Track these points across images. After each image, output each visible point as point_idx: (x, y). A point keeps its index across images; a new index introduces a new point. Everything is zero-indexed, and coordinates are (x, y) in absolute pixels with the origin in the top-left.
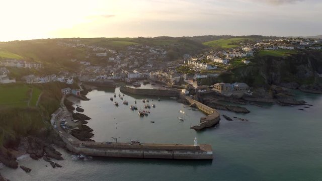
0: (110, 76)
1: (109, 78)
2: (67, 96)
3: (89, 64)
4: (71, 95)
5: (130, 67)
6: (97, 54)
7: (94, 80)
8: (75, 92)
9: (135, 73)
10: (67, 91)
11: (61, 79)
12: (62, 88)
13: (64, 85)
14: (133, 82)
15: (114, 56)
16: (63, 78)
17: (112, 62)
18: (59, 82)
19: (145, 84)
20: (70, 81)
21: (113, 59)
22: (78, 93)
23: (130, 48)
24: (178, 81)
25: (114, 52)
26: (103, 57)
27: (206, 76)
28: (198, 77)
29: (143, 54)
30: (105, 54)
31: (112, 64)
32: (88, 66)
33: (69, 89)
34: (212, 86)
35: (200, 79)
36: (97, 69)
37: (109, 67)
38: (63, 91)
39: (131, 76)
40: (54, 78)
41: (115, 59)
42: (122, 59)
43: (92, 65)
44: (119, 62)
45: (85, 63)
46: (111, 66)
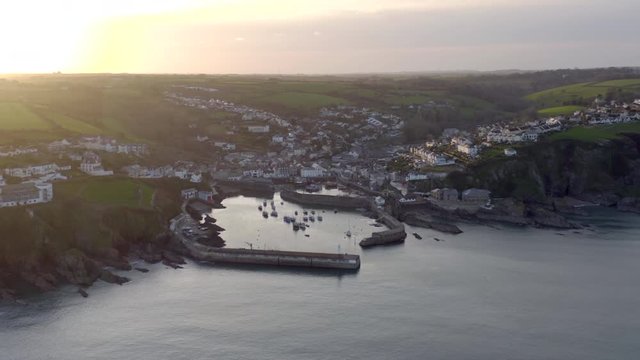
0: (269, 172)
1: (267, 176)
2: (191, 201)
3: (234, 147)
4: (196, 200)
5: (312, 156)
6: (250, 128)
7: (238, 178)
8: (204, 196)
9: (314, 169)
10: (190, 194)
11: (181, 174)
12: (183, 188)
13: (187, 184)
14: (308, 183)
15: (284, 132)
16: (185, 172)
17: (279, 145)
18: (178, 178)
19: (329, 187)
20: (196, 178)
21: (281, 139)
22: (209, 197)
23: (326, 112)
24: (381, 184)
25: (286, 124)
26: (261, 134)
27: (424, 177)
28: (412, 177)
29: (351, 128)
30: (266, 129)
31: (278, 148)
32: (231, 151)
33: (194, 191)
34: (428, 194)
35: (413, 181)
36: (247, 158)
37: (270, 154)
38: (183, 193)
39: (306, 173)
40: (169, 171)
41: (285, 138)
42: (299, 139)
43: (239, 150)
44: (291, 145)
45: (225, 146)
46: (274, 154)
